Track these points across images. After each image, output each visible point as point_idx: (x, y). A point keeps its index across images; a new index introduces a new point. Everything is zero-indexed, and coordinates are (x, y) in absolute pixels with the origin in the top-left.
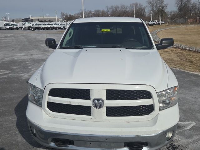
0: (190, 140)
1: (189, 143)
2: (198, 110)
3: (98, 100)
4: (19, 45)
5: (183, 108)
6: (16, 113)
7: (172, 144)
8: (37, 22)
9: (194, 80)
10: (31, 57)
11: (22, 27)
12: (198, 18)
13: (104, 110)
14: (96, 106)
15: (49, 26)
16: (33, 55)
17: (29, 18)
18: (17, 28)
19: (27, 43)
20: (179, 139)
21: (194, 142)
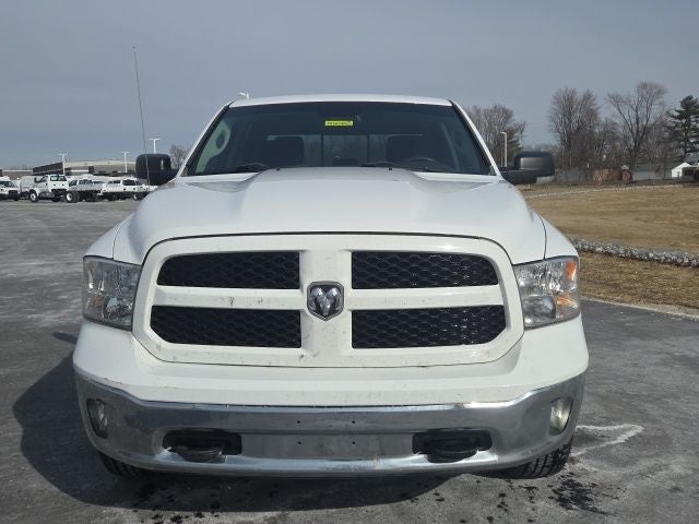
0: (627, 471)
1: (627, 478)
2: (649, 396)
3: (326, 287)
4: (23, 239)
5: (599, 390)
6: (17, 416)
7: (572, 481)
8: (86, 177)
9: (629, 322)
10: (68, 271)
11: (33, 191)
12: (625, 167)
13: (344, 323)
14: (318, 311)
15: (130, 188)
16: (72, 264)
17: (60, 165)
18: (14, 196)
19: (49, 234)
20: (594, 469)
21: (642, 475)
